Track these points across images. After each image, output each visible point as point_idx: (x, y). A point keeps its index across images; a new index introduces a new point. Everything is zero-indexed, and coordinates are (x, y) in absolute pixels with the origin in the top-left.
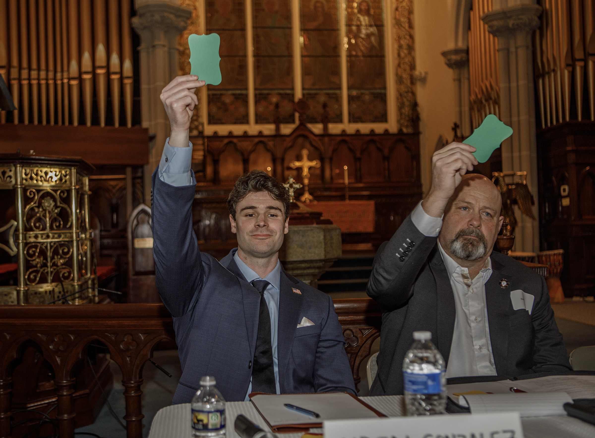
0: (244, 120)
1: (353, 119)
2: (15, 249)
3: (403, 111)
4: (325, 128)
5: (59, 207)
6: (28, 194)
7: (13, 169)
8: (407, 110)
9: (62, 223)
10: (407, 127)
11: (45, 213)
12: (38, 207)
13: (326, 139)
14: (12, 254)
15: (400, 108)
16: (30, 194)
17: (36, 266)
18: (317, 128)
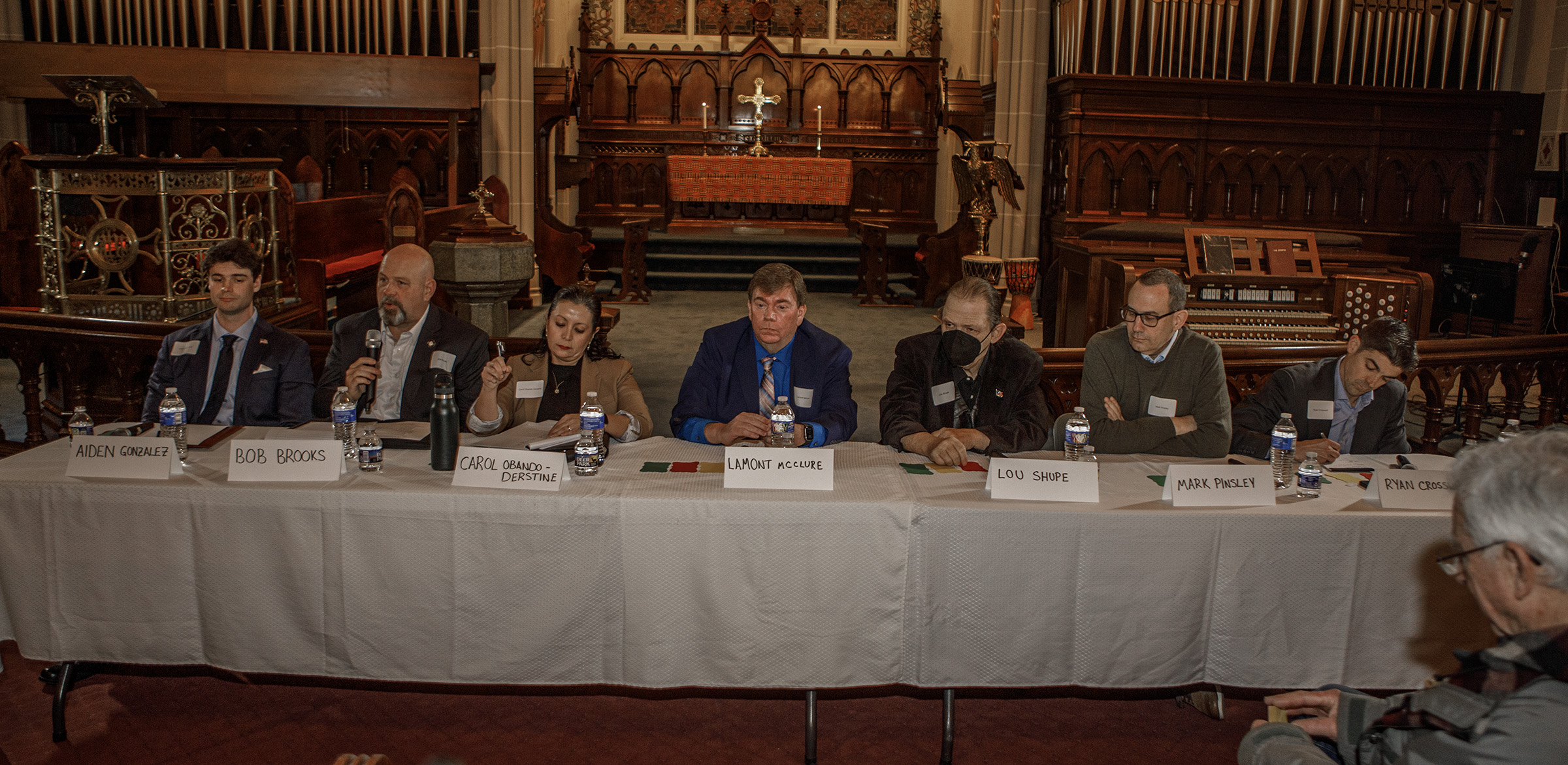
0: (679, 28)
1: (844, 31)
2: (160, 258)
3: (918, 23)
4: (797, 45)
5: (213, 213)
6: (174, 200)
7: (155, 174)
8: (924, 23)
9: (217, 230)
10: (922, 48)
11: (196, 221)
12: (187, 214)
13: (797, 64)
14: (158, 263)
15: (913, 20)
16: (177, 201)
17: (185, 276)
18: (784, 45)
